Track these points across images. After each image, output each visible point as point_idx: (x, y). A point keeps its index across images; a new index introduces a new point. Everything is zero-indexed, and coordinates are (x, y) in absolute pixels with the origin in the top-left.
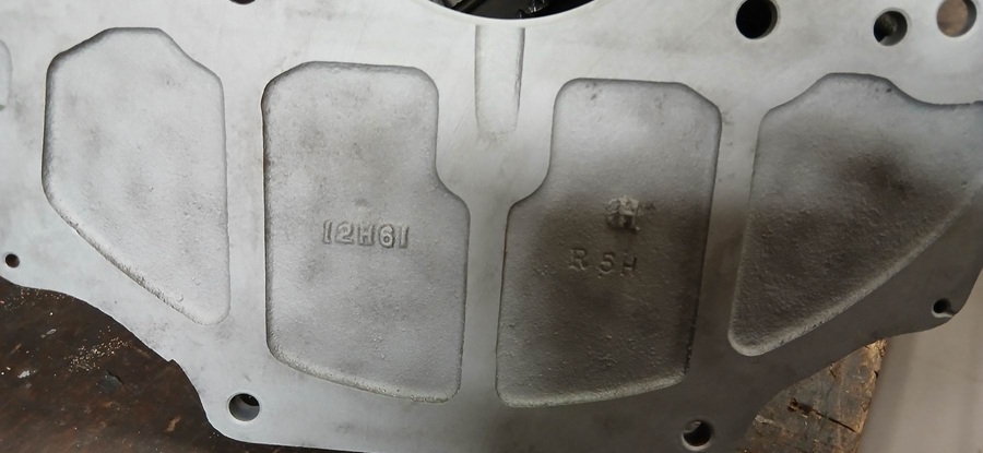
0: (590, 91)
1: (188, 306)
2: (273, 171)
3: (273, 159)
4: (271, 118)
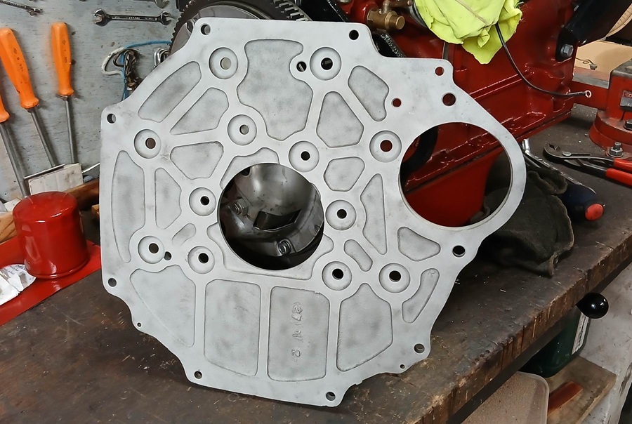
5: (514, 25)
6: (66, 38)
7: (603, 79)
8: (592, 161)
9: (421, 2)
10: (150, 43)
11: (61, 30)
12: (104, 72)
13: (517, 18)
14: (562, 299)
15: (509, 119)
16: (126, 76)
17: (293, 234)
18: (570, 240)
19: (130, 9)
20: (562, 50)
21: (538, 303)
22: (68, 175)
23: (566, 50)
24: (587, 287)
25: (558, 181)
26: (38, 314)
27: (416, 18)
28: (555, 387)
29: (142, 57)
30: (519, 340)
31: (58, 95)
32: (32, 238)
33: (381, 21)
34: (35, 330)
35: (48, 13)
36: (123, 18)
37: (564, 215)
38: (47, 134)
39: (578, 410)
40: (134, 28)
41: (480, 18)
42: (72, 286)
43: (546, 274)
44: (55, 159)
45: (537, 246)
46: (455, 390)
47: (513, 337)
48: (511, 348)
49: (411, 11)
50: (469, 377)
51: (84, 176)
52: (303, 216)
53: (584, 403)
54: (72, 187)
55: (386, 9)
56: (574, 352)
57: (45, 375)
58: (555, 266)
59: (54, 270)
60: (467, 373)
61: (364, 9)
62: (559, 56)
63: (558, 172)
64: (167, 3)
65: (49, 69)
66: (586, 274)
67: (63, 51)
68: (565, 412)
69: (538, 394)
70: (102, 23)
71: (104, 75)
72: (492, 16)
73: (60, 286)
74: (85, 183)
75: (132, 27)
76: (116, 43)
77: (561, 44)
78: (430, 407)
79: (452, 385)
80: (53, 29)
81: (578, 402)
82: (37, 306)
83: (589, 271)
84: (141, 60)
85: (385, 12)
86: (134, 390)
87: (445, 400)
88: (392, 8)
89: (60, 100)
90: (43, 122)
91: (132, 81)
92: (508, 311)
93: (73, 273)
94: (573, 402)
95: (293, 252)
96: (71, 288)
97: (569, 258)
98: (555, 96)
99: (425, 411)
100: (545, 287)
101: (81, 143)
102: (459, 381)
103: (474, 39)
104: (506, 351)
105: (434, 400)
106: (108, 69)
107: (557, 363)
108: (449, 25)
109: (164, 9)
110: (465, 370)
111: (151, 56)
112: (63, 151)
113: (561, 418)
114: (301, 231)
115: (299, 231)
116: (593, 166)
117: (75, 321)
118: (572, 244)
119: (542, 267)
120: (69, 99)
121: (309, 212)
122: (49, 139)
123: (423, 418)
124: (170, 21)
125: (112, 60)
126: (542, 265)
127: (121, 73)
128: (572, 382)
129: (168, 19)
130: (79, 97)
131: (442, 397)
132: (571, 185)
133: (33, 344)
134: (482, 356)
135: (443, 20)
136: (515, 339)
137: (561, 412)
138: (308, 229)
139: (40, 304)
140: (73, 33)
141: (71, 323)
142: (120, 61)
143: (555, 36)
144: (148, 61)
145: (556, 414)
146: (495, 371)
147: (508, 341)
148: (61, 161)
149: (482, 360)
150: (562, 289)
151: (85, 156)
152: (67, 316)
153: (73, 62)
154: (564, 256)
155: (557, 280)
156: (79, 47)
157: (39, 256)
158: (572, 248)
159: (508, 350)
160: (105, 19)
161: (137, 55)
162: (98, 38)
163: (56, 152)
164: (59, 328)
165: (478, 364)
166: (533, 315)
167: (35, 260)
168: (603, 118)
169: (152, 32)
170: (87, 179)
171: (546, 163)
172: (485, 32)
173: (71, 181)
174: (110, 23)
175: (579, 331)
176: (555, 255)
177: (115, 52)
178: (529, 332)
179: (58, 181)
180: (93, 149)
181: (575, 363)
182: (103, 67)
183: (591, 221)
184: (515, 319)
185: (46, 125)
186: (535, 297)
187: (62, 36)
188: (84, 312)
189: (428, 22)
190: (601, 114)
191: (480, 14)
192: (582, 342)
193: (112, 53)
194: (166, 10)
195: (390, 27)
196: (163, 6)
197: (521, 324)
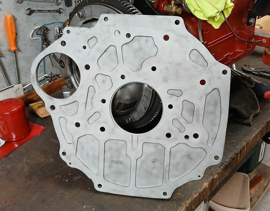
0: (147, 144)
1: (93, 171)
2: (105, 153)
3: (105, 151)
4: (105, 146)
5: (230, 10)
6: (13, 22)
7: (267, 33)
8: (264, 72)
9: (188, 1)
10: (53, 23)
11: (10, 18)
12: (31, 38)
13: (231, 7)
14: (256, 136)
15: (228, 54)
16: (42, 40)
17: (134, 112)
18: (258, 108)
19: (43, 7)
20: (250, 21)
21: (246, 138)
22: (16, 90)
23: (252, 21)
24: (267, 130)
25: (251, 82)
26: (9, 159)
27: (186, 9)
28: (252, 178)
29: (50, 30)
30: (239, 156)
31: (10, 51)
32: (3, 122)
33: (171, 10)
34: (9, 166)
35: (3, 10)
36: (40, 11)
37: (255, 97)
38: (5, 70)
39: (263, 188)
40: (45, 16)
41: (216, 8)
42: (24, 144)
43: (249, 125)
44: (9, 83)
45: (244, 112)
46: (213, 180)
47: (236, 154)
48: (236, 159)
49: (184, 5)
50: (218, 174)
51: (24, 90)
52: (139, 104)
53: (265, 185)
54: (18, 96)
55: (173, 5)
56: (259, 161)
57: (17, 187)
58: (252, 121)
59: (14, 137)
60: (217, 172)
61: (162, 5)
62: (249, 24)
63: (250, 78)
64: (60, 3)
65: (4, 38)
66: (266, 124)
67: (12, 29)
68: (257, 189)
69: (245, 182)
70: (30, 14)
71: (31, 40)
72: (221, 7)
73: (18, 145)
74: (25, 93)
75: (44, 15)
76: (37, 24)
77: (249, 18)
78: (202, 189)
79: (211, 178)
80: (6, 18)
81: (262, 184)
82: (8, 155)
83: (267, 122)
84: (49, 32)
85: (172, 6)
86: (62, 191)
87: (209, 185)
88: (176, 4)
89: (10, 53)
90: (2, 64)
91: (45, 42)
92: (233, 142)
93: (23, 138)
94: (260, 185)
95: (134, 121)
96: (24, 145)
97: (258, 117)
98: (247, 42)
99: (200, 190)
100: (249, 131)
101: (21, 74)
102: (214, 176)
103: (213, 18)
104: (234, 161)
105: (204, 185)
106: (33, 36)
107: (252, 167)
108: (202, 12)
109: (59, 6)
110: (217, 170)
111: (53, 29)
112: (13, 78)
113: (255, 192)
114: (138, 111)
115: (136, 111)
116: (265, 74)
117: (28, 161)
118: (259, 110)
119: (246, 121)
120: (15, 52)
121: (141, 102)
122: (6, 73)
123: (200, 194)
124: (62, 12)
125: (35, 32)
126: (246, 120)
127: (40, 38)
128: (259, 175)
129: (61, 11)
130: (19, 51)
131: (207, 184)
132: (256, 83)
133: (9, 173)
134: (224, 164)
135: (199, 9)
136: (237, 155)
137: (255, 190)
138: (141, 109)
139: (9, 154)
140: (16, 20)
141: (26, 162)
142: (39, 33)
143: (246, 14)
144: (53, 32)
145: (253, 190)
146: (229, 170)
147: (234, 156)
148: (12, 83)
149: (224, 165)
150: (256, 131)
151: (23, 80)
152: (24, 159)
153: (16, 34)
154: (256, 116)
155: (254, 127)
156: (18, 26)
157: (6, 130)
158: (259, 112)
159: (234, 160)
160: (31, 12)
161: (47, 29)
162: (28, 22)
163: (9, 79)
164: (21, 164)
165: (222, 167)
166: (244, 144)
167: (4, 132)
168: (268, 51)
169: (54, 17)
170: (26, 91)
171: (243, 74)
172: (218, 14)
173: (18, 93)
174: (34, 14)
175: (261, 151)
176: (252, 116)
177: (36, 28)
178: (243, 151)
179: (12, 93)
180: (27, 77)
181: (259, 166)
182: (31, 36)
183: (266, 99)
184: (236, 146)
185: (4, 66)
186: (244, 135)
187: (11, 21)
188: (33, 156)
189: (192, 10)
190: (267, 50)
191: (216, 6)
192: (263, 156)
193: (35, 29)
194: (60, 7)
195: (175, 13)
196: (58, 4)
197: (239, 148)
